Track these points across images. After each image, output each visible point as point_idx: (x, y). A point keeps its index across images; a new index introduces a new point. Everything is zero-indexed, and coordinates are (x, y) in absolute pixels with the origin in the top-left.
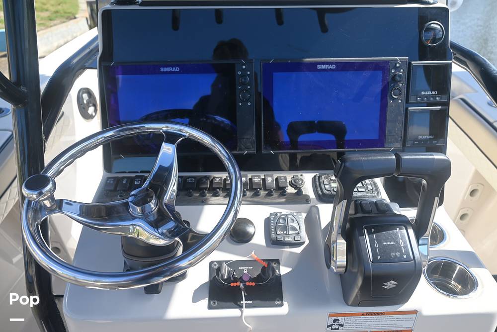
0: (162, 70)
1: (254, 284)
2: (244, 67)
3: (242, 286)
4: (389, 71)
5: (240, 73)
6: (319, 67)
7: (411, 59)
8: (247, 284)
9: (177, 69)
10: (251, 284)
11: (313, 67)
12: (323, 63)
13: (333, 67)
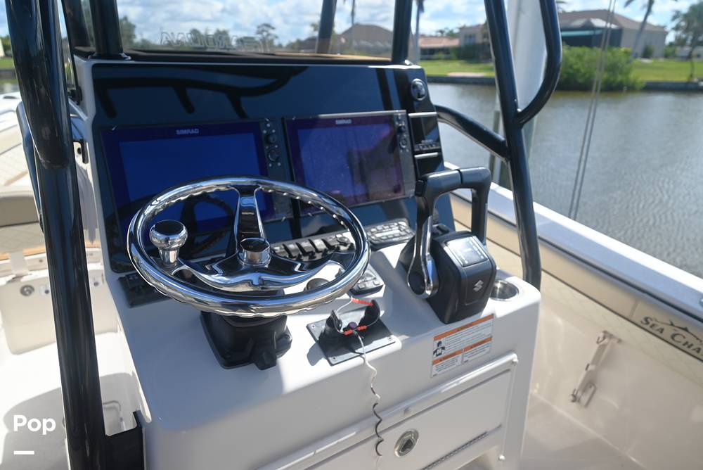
0: (179, 132)
1: (365, 327)
2: (268, 125)
3: (356, 333)
4: (394, 123)
5: (265, 132)
6: (338, 122)
7: (408, 112)
8: (359, 329)
9: (196, 131)
10: (362, 328)
11: (331, 122)
12: (340, 119)
13: (349, 122)
